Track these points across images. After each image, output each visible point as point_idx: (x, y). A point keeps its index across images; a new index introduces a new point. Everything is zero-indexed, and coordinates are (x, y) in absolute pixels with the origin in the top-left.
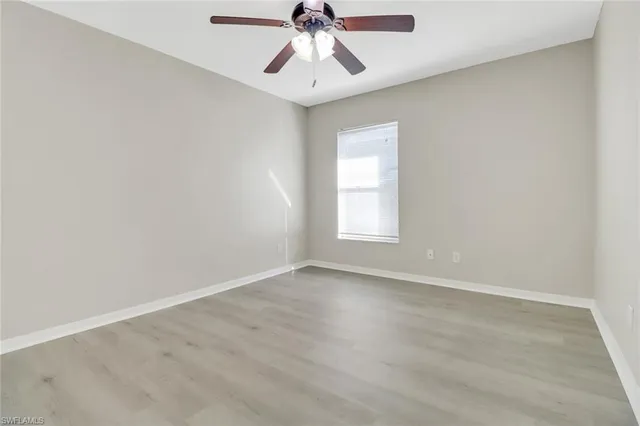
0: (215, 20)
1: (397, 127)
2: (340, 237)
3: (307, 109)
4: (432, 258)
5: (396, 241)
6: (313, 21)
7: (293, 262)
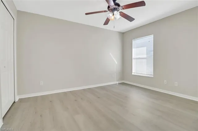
0: (87, 14)
1: (153, 37)
2: (133, 74)
3: (123, 33)
4: (166, 83)
5: (152, 76)
6: (113, 9)
7: (118, 81)
